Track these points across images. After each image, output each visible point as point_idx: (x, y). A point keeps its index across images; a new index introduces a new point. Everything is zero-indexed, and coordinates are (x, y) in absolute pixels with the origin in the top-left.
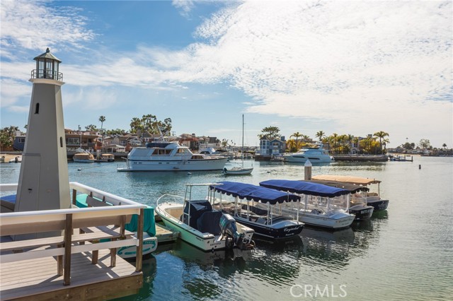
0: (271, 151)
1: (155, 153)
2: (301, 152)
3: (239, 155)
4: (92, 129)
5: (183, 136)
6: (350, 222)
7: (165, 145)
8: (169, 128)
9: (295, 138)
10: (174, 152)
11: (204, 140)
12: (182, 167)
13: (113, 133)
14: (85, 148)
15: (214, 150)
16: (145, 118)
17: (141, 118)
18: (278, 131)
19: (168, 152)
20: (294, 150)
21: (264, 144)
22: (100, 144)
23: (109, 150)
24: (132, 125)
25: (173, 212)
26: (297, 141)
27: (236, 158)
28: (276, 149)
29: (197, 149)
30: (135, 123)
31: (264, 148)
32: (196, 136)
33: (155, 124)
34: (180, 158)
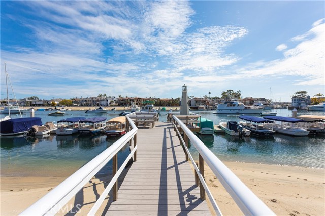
0: (299, 104)
1: (228, 106)
2: (321, 105)
3: (278, 106)
4: (206, 97)
5: (246, 98)
6: (307, 134)
7: (232, 103)
8: (240, 95)
9: (318, 97)
10: (236, 106)
11: (257, 100)
12: (240, 112)
13: (214, 98)
14: (203, 105)
15: (262, 105)
16: (228, 91)
17: (226, 92)
18: (306, 93)
19: (234, 106)
20: (316, 104)
21: (295, 101)
22: (208, 103)
23: (212, 105)
24: (222, 95)
25: (224, 125)
26: (319, 98)
27: (276, 108)
28: (303, 103)
29: (253, 104)
30: (224, 94)
31: (295, 103)
32: (253, 98)
33: (233, 94)
34: (239, 108)
